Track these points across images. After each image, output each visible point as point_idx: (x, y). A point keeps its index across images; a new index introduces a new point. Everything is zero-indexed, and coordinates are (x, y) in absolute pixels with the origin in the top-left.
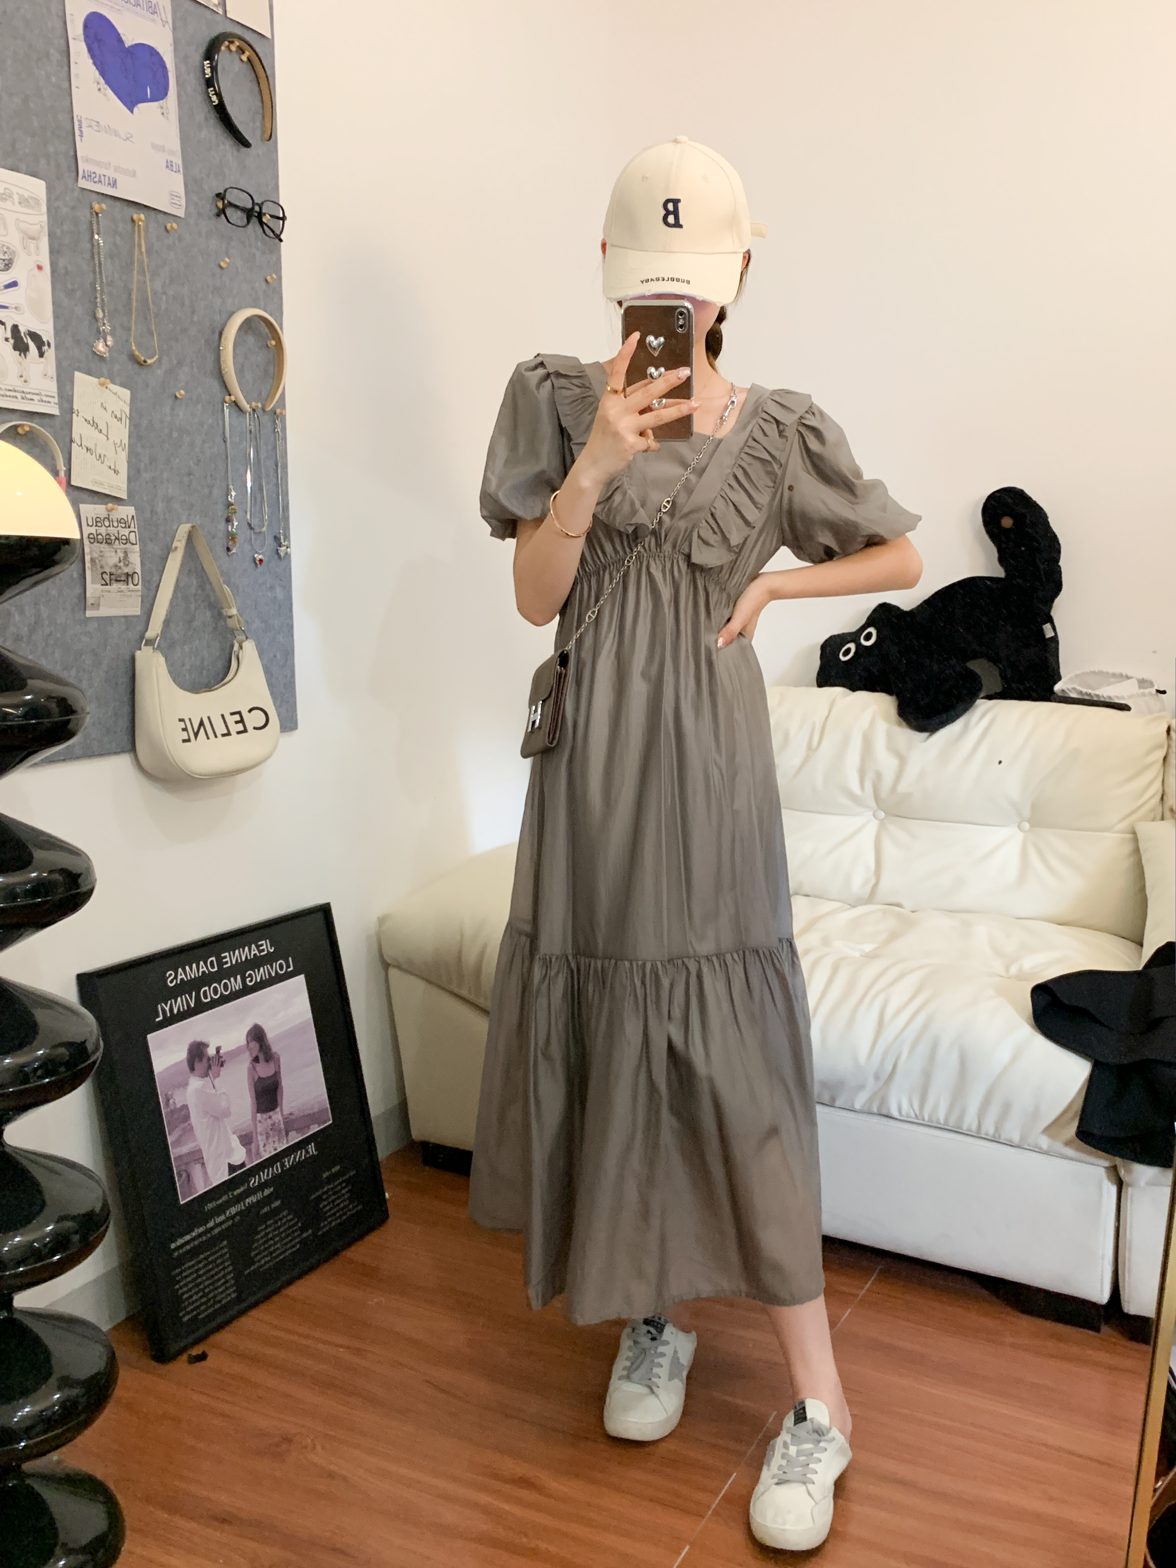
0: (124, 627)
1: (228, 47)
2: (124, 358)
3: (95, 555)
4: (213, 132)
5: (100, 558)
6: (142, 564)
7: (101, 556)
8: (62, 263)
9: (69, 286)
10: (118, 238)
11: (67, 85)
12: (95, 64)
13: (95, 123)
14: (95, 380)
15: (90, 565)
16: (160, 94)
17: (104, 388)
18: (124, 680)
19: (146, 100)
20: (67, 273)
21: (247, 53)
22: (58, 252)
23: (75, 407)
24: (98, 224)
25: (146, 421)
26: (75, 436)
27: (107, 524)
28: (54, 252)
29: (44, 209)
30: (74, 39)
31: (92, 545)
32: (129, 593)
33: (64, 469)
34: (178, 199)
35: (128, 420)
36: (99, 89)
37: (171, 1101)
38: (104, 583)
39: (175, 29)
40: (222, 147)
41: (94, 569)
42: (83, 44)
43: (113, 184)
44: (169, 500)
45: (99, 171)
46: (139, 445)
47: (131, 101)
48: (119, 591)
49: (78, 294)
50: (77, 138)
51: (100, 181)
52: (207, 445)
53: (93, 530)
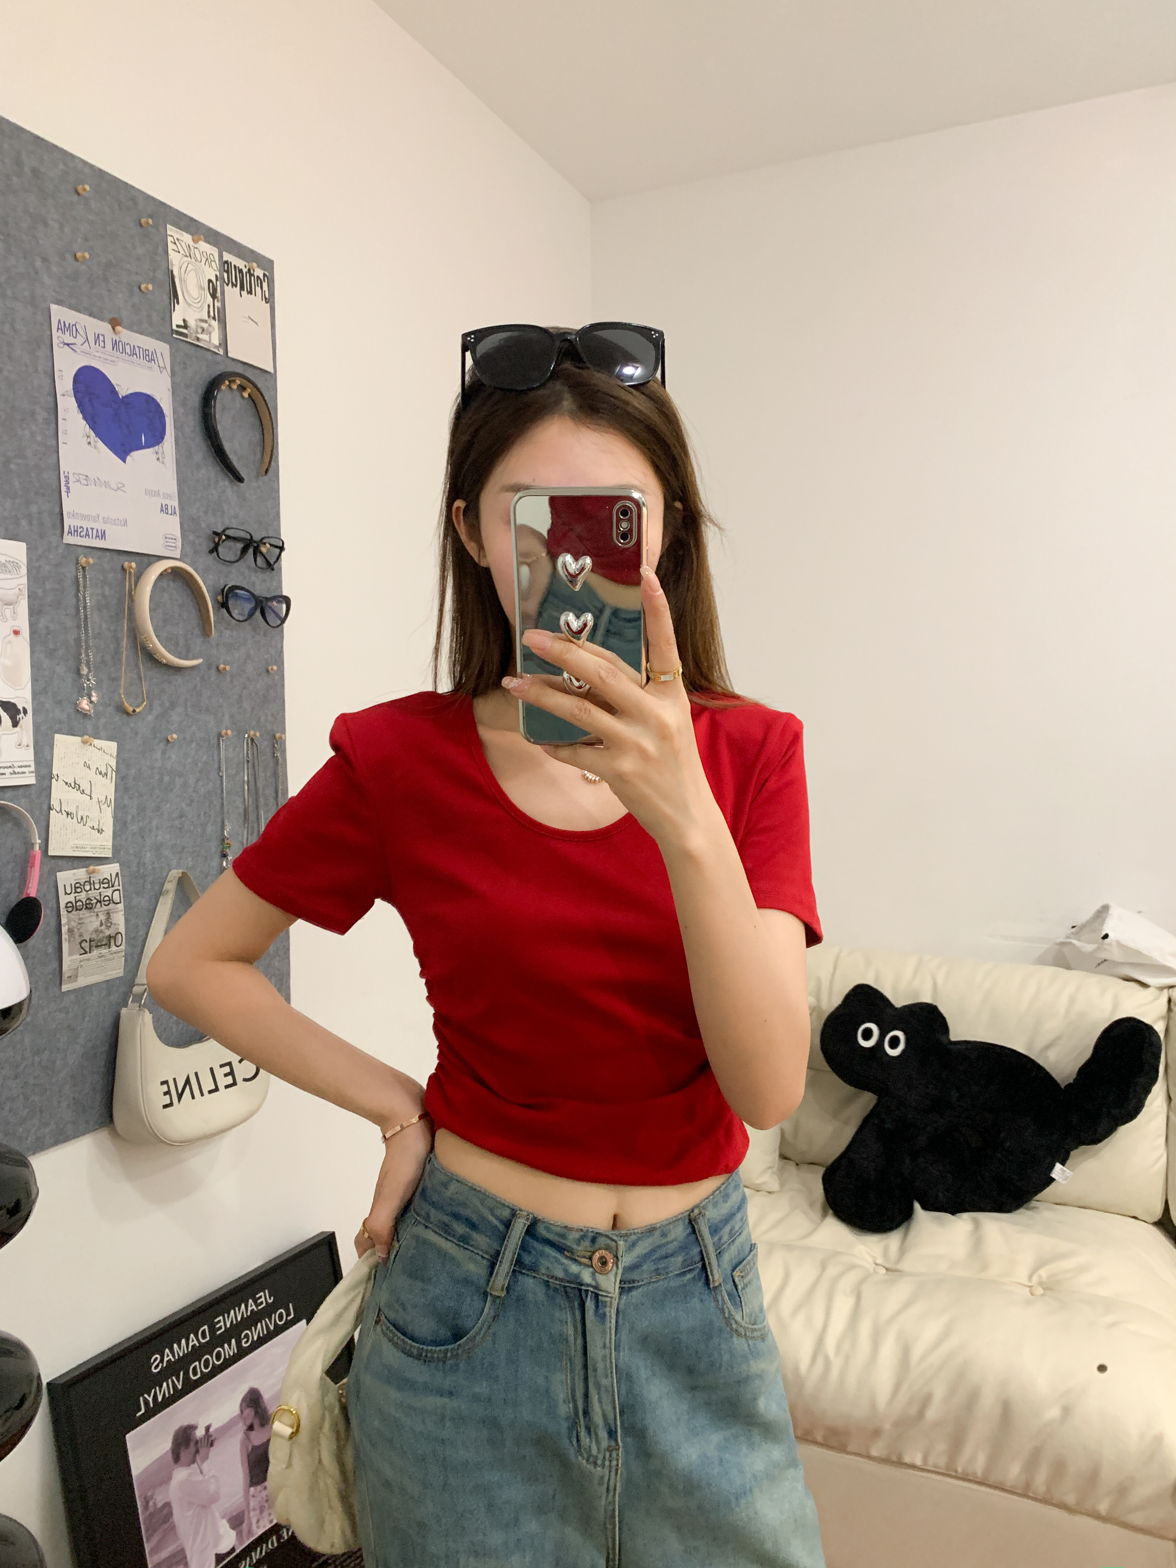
0: (104, 993)
1: (230, 387)
2: (111, 709)
3: (73, 924)
4: (210, 471)
5: (80, 926)
6: (127, 920)
7: (79, 924)
8: (43, 623)
9: (51, 646)
10: (107, 589)
11: (54, 442)
12: (85, 418)
13: (85, 477)
14: (78, 739)
15: (67, 936)
16: (157, 438)
17: (87, 747)
18: (105, 1048)
19: (140, 447)
20: (48, 634)
21: (249, 390)
22: (39, 612)
23: (55, 772)
24: (84, 577)
25: (133, 771)
26: (54, 802)
27: (87, 888)
28: (34, 613)
29: (24, 570)
30: (64, 395)
31: (70, 915)
32: (111, 956)
33: (40, 841)
34: (174, 541)
35: (114, 773)
36: (89, 443)
37: (151, 1504)
38: (83, 952)
39: (173, 374)
40: (221, 484)
41: (72, 939)
42: (74, 399)
43: (103, 536)
44: (157, 848)
45: (86, 524)
46: (126, 797)
47: (122, 451)
48: (100, 957)
49: (61, 652)
50: (64, 494)
51: (89, 535)
52: (201, 783)
53: (71, 898)
